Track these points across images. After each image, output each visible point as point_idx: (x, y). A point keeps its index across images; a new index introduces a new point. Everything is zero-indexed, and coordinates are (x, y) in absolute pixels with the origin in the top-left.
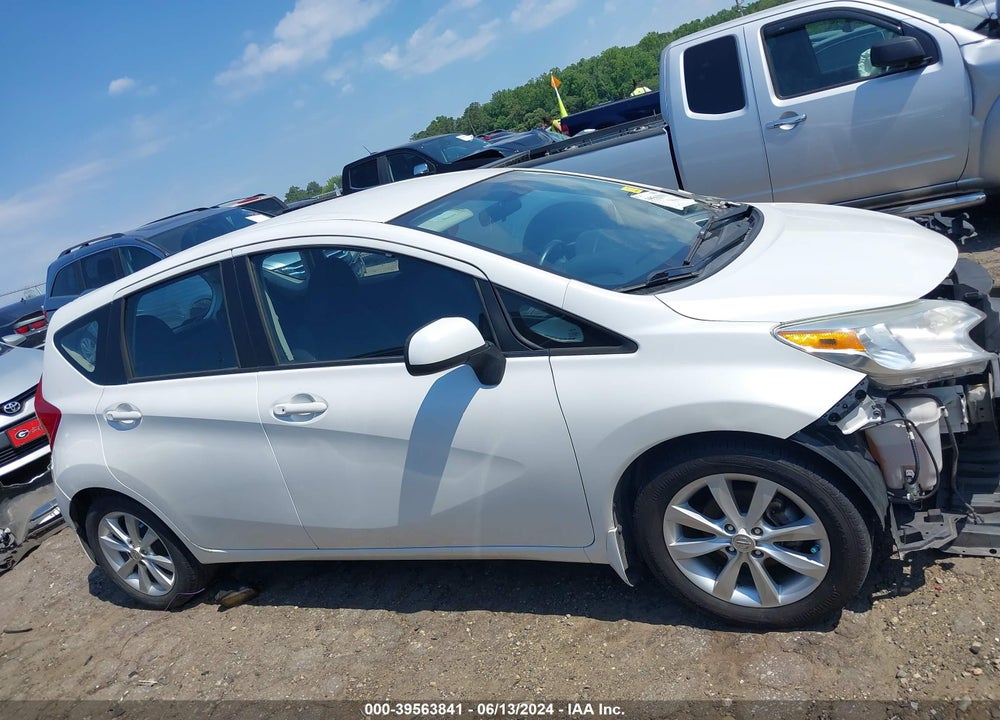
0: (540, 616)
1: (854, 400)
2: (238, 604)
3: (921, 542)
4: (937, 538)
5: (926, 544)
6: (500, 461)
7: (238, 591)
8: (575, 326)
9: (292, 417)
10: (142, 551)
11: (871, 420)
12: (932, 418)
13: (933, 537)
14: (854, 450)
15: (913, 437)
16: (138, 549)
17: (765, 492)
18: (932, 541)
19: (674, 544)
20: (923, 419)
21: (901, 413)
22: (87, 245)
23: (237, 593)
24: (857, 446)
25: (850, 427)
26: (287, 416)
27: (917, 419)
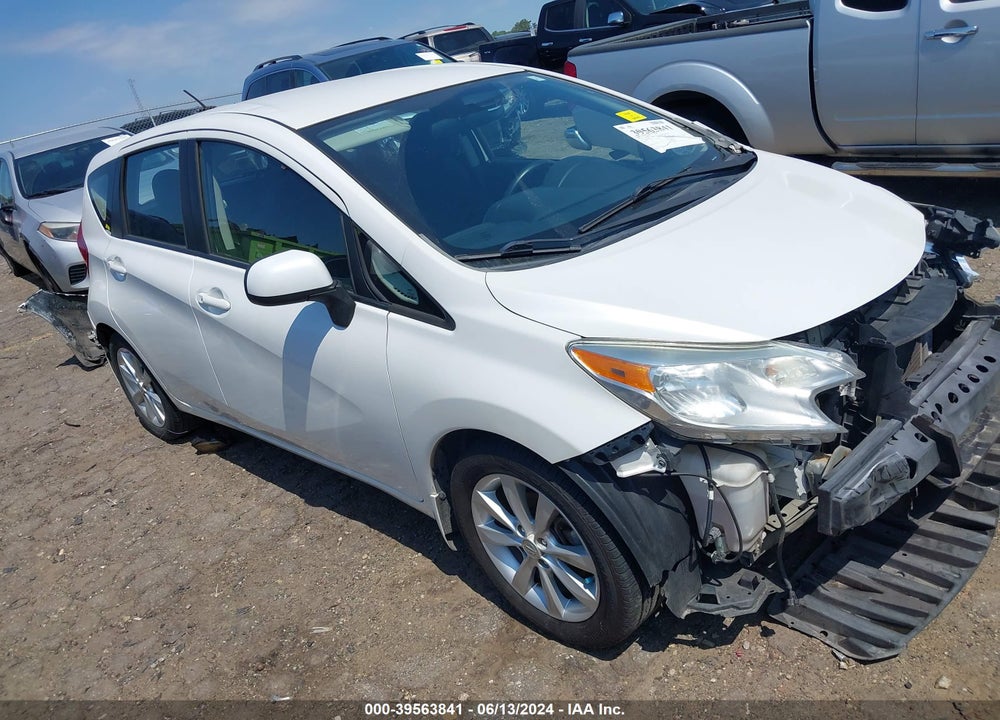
0: (401, 545)
1: (628, 444)
2: (209, 452)
3: (714, 606)
4: (733, 607)
5: (718, 609)
6: (346, 402)
7: (209, 440)
8: (413, 288)
9: (210, 308)
10: (144, 386)
11: (657, 468)
12: (738, 482)
13: (729, 604)
14: (640, 493)
15: (712, 498)
16: (141, 384)
17: (546, 508)
18: (728, 607)
19: (482, 526)
20: (728, 481)
21: (708, 466)
22: (274, 62)
23: (208, 443)
24: (645, 489)
25: (627, 470)
26: (205, 305)
27: (722, 478)
